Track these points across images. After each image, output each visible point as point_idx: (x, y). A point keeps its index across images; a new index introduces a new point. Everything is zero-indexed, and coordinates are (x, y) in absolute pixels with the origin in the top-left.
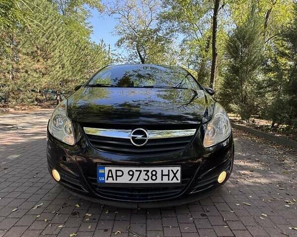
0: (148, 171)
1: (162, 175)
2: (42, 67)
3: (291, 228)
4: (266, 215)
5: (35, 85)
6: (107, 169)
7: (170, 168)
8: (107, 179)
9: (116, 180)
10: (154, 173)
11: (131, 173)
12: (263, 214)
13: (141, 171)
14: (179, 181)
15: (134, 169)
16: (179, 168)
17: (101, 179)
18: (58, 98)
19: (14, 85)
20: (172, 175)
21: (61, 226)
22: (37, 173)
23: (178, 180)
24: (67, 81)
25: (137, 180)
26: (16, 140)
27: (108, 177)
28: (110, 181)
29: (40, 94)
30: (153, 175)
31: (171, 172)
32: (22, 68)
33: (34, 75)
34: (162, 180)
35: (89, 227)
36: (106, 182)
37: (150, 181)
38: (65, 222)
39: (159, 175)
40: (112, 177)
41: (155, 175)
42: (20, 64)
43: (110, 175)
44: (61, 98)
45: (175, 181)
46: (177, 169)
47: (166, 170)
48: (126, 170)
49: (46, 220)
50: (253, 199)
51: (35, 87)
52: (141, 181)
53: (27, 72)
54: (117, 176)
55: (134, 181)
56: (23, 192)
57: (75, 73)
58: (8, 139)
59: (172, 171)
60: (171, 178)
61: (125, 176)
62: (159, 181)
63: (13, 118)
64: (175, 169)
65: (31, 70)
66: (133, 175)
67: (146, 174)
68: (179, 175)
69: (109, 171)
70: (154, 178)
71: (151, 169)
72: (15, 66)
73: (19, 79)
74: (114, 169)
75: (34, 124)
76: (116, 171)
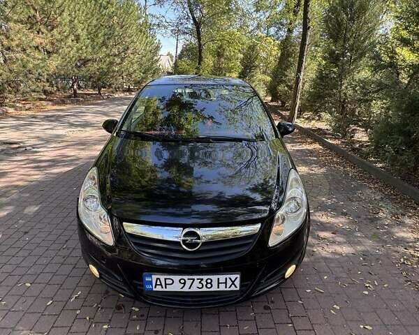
0: (202, 280)
1: (219, 283)
2: (47, 41)
3: (362, 327)
4: (338, 308)
5: (40, 71)
6: (154, 277)
7: (228, 276)
8: (155, 287)
9: (166, 287)
10: (209, 281)
11: (182, 281)
12: (335, 306)
13: (194, 280)
14: (238, 289)
15: (186, 277)
16: (238, 276)
17: (148, 287)
18: (75, 87)
19: (9, 74)
20: (229, 283)
21: (105, 327)
22: (67, 241)
23: (236, 287)
24: (85, 62)
25: (190, 288)
26: (29, 175)
27: (156, 285)
28: (159, 288)
29: (48, 84)
30: (207, 283)
31: (228, 279)
32: (17, 46)
33: (37, 56)
34: (218, 287)
35: (138, 328)
36: (154, 289)
37: (205, 289)
38: (110, 320)
39: (215, 283)
40: (161, 285)
41: (210, 283)
42: (12, 40)
43: (158, 283)
44: (79, 85)
45: (233, 288)
46: (236, 277)
47: (222, 278)
48: (176, 278)
49: (88, 318)
50: (327, 282)
51: (39, 74)
52: (194, 289)
53: (24, 50)
54: (166, 284)
55: (186, 289)
56: (54, 274)
57: (97, 48)
58: (18, 173)
59: (230, 279)
60: (228, 286)
61: (176, 284)
62: (214, 288)
63: (17, 128)
64: (233, 277)
65: (30, 47)
66: (184, 283)
67: (200, 283)
68: (237, 283)
69: (157, 279)
70: (209, 286)
71: (205, 277)
72: (5, 42)
73: (14, 63)
74: (162, 278)
75: (48, 141)
76: (165, 279)
